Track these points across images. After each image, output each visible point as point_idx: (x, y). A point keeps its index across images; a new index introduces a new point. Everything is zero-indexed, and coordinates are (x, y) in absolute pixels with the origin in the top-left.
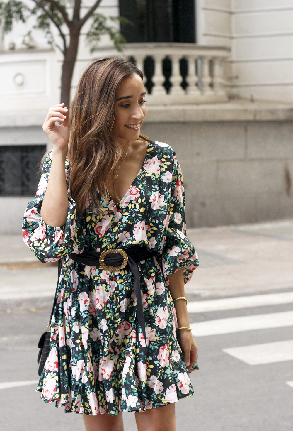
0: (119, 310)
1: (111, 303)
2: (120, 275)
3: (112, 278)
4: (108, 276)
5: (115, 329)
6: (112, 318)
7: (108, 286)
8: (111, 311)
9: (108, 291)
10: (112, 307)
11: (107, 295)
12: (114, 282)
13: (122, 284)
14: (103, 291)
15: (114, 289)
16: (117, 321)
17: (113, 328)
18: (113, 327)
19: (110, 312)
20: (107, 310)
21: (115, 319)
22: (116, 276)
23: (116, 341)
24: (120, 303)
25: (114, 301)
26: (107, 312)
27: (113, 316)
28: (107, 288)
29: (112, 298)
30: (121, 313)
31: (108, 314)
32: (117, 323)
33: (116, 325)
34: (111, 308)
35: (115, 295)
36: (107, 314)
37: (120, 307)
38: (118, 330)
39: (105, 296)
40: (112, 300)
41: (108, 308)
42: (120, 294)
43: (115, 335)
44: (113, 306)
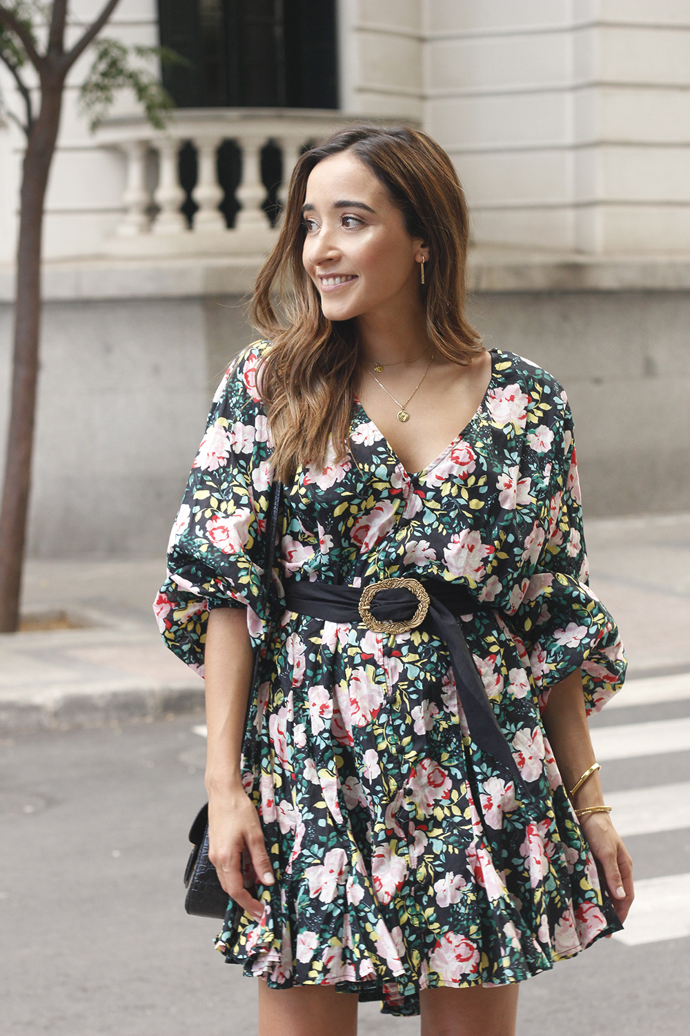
0: (410, 730)
1: (390, 712)
2: (409, 643)
3: (388, 652)
4: (380, 646)
5: (401, 778)
6: (394, 750)
7: (381, 671)
8: (389, 731)
9: (379, 683)
10: (391, 723)
11: (379, 693)
12: (396, 660)
13: (414, 665)
14: (369, 682)
15: (396, 678)
16: (407, 756)
17: (395, 775)
18: (397, 771)
19: (388, 736)
20: (380, 731)
21: (401, 751)
22: (399, 647)
23: (407, 808)
24: (412, 711)
25: (396, 707)
26: (380, 734)
27: (396, 744)
28: (376, 676)
29: (391, 701)
30: (416, 738)
31: (384, 739)
32: (408, 762)
33: (405, 769)
34: (390, 725)
35: (398, 692)
36: (380, 740)
37: (413, 721)
38: (411, 780)
39: (372, 695)
40: (391, 706)
41: (381, 725)
42: (412, 689)
43: (402, 791)
44: (394, 720)
